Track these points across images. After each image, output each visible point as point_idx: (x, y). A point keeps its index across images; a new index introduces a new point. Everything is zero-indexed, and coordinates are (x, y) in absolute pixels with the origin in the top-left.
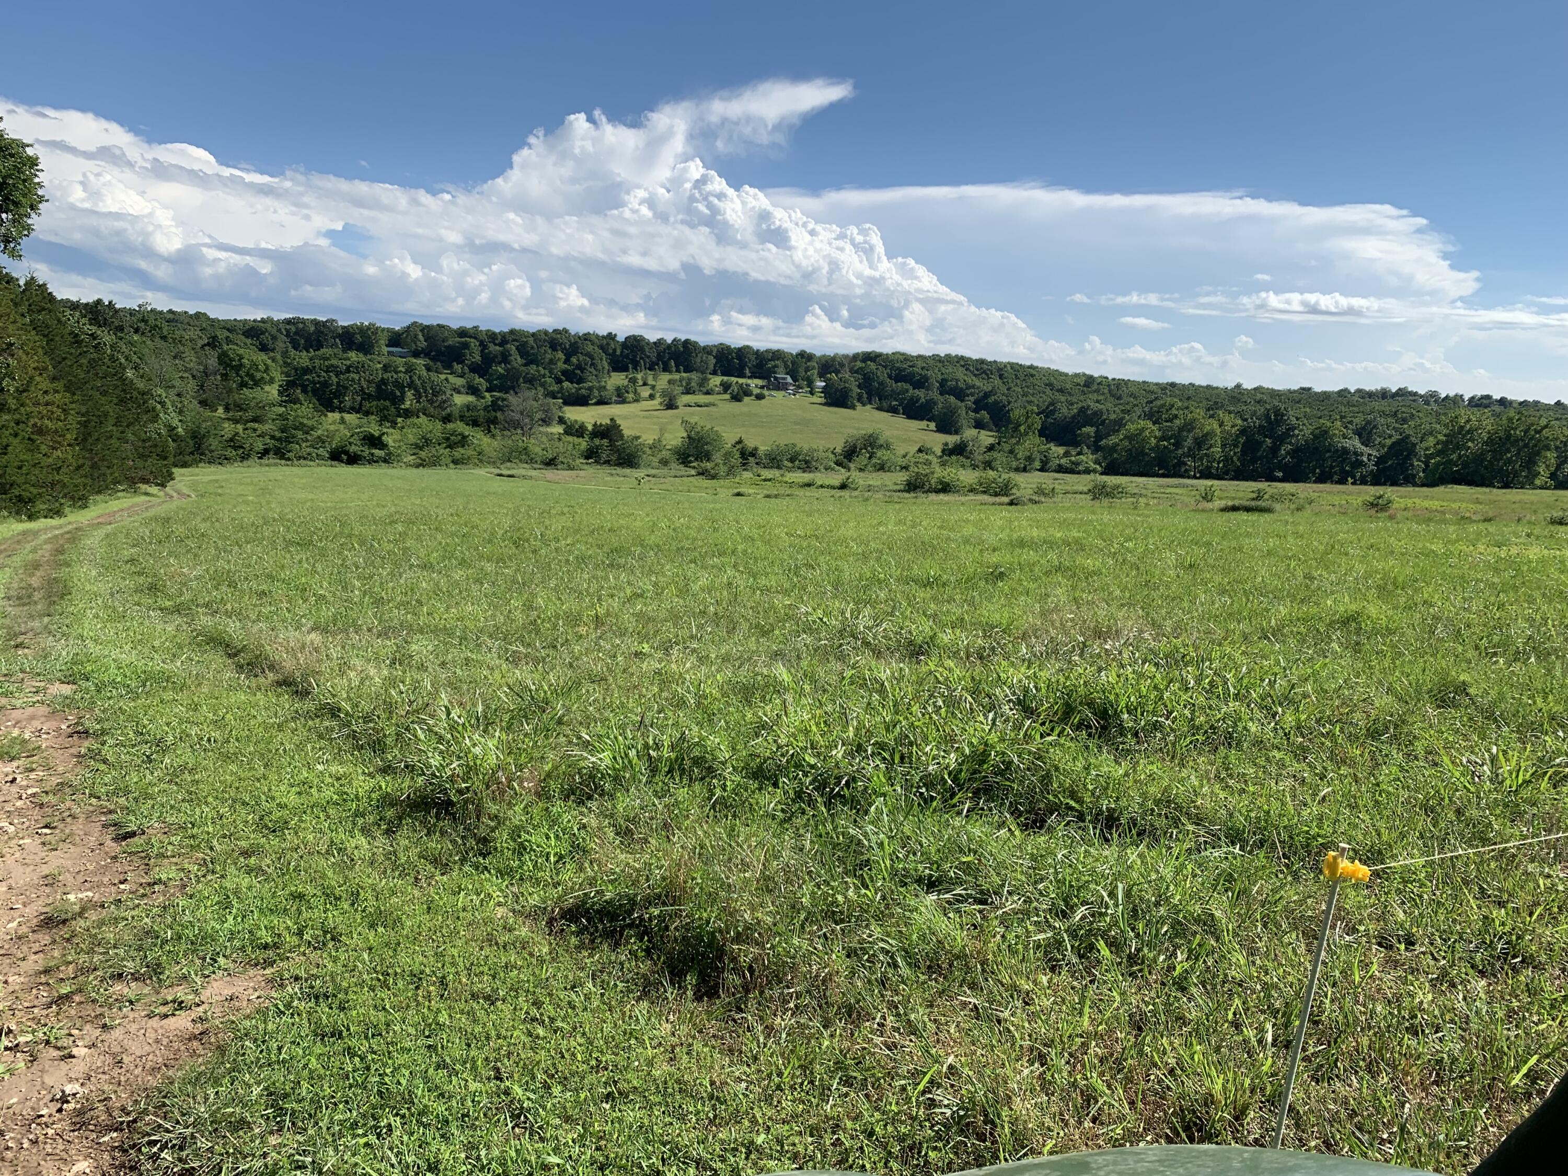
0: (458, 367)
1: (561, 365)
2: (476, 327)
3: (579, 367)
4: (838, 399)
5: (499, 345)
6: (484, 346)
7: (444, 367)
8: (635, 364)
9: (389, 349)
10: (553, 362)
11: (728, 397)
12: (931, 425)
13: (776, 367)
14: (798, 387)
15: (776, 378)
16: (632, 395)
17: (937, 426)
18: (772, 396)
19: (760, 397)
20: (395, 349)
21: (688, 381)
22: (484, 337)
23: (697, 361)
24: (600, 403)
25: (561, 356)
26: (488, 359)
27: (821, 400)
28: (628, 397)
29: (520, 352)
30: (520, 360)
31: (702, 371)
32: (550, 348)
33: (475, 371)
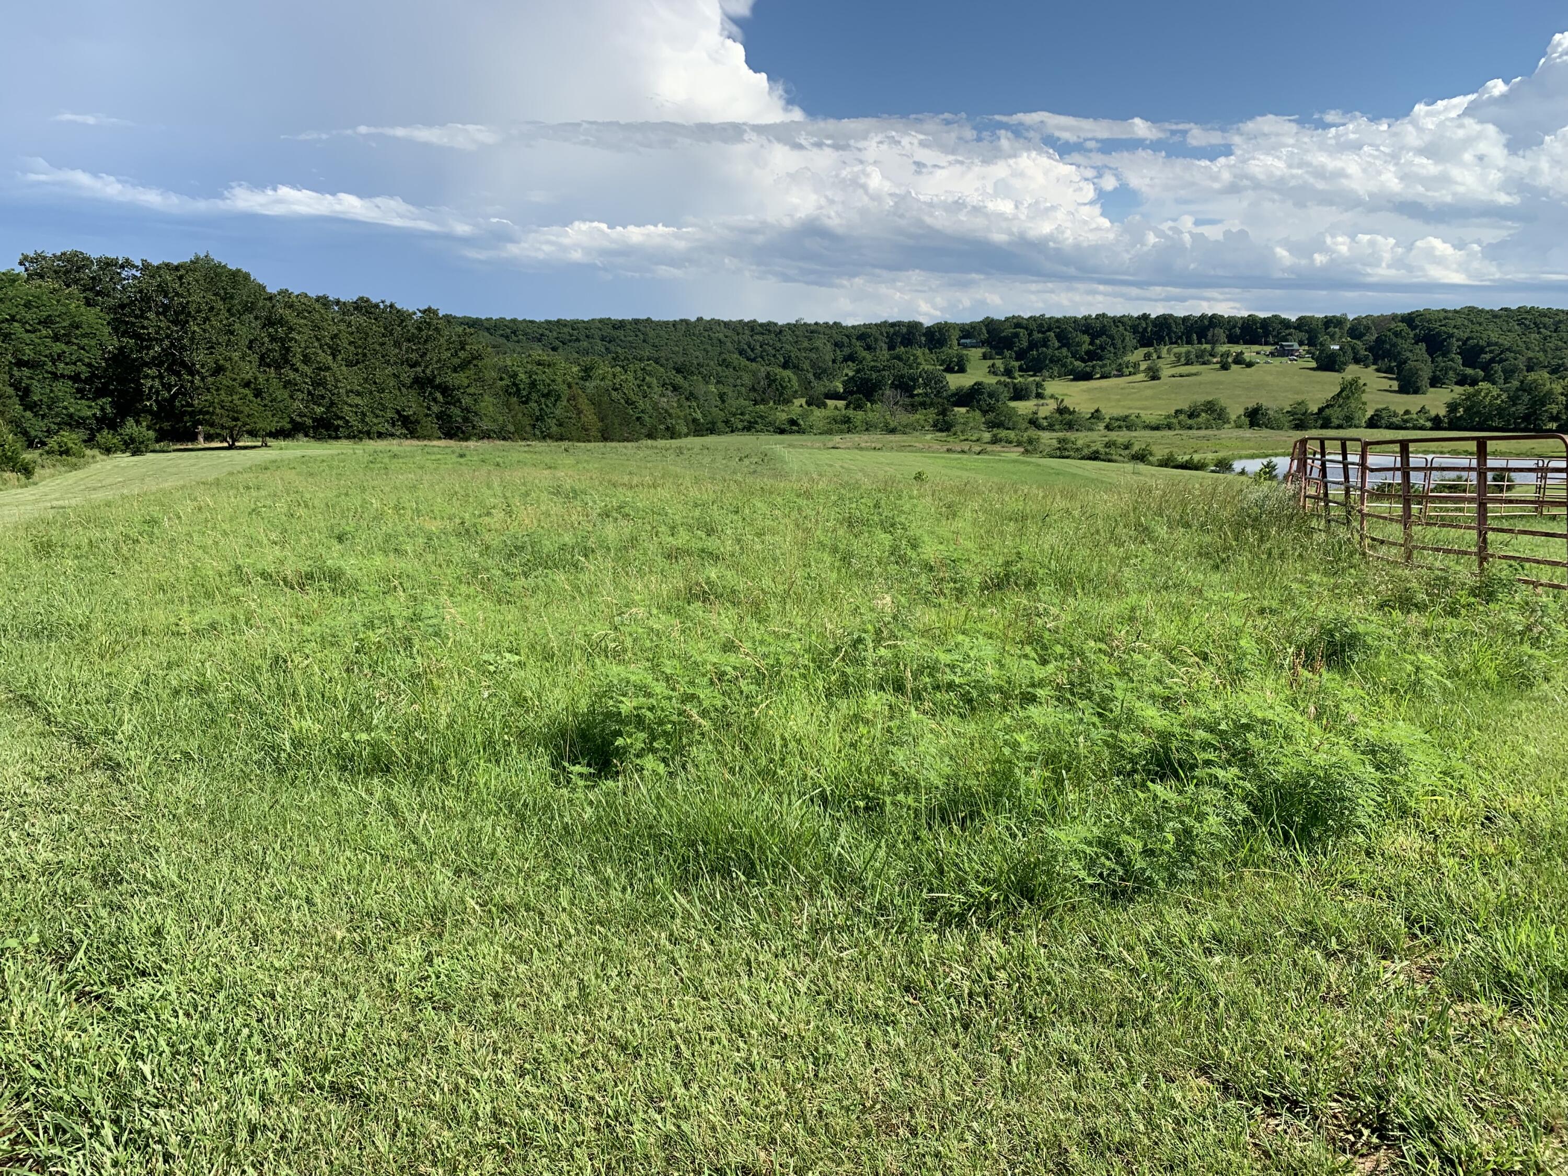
0: (1007, 353)
1: (1086, 347)
2: (1043, 315)
3: (1102, 348)
4: (1328, 363)
5: (1043, 333)
6: (1030, 335)
7: (997, 354)
8: (1161, 340)
9: (962, 341)
10: (1079, 344)
11: (1218, 366)
12: (1395, 385)
13: (1290, 334)
14: (1308, 352)
15: (1282, 346)
16: (1131, 369)
17: (1400, 386)
18: (1267, 363)
19: (1250, 365)
20: (968, 341)
21: (1188, 353)
22: (1034, 326)
23: (1210, 334)
24: (1102, 377)
25: (1086, 338)
26: (1033, 345)
27: (1314, 365)
28: (1126, 371)
29: (1059, 337)
30: (1057, 344)
31: (1213, 343)
32: (1084, 332)
33: (1019, 356)
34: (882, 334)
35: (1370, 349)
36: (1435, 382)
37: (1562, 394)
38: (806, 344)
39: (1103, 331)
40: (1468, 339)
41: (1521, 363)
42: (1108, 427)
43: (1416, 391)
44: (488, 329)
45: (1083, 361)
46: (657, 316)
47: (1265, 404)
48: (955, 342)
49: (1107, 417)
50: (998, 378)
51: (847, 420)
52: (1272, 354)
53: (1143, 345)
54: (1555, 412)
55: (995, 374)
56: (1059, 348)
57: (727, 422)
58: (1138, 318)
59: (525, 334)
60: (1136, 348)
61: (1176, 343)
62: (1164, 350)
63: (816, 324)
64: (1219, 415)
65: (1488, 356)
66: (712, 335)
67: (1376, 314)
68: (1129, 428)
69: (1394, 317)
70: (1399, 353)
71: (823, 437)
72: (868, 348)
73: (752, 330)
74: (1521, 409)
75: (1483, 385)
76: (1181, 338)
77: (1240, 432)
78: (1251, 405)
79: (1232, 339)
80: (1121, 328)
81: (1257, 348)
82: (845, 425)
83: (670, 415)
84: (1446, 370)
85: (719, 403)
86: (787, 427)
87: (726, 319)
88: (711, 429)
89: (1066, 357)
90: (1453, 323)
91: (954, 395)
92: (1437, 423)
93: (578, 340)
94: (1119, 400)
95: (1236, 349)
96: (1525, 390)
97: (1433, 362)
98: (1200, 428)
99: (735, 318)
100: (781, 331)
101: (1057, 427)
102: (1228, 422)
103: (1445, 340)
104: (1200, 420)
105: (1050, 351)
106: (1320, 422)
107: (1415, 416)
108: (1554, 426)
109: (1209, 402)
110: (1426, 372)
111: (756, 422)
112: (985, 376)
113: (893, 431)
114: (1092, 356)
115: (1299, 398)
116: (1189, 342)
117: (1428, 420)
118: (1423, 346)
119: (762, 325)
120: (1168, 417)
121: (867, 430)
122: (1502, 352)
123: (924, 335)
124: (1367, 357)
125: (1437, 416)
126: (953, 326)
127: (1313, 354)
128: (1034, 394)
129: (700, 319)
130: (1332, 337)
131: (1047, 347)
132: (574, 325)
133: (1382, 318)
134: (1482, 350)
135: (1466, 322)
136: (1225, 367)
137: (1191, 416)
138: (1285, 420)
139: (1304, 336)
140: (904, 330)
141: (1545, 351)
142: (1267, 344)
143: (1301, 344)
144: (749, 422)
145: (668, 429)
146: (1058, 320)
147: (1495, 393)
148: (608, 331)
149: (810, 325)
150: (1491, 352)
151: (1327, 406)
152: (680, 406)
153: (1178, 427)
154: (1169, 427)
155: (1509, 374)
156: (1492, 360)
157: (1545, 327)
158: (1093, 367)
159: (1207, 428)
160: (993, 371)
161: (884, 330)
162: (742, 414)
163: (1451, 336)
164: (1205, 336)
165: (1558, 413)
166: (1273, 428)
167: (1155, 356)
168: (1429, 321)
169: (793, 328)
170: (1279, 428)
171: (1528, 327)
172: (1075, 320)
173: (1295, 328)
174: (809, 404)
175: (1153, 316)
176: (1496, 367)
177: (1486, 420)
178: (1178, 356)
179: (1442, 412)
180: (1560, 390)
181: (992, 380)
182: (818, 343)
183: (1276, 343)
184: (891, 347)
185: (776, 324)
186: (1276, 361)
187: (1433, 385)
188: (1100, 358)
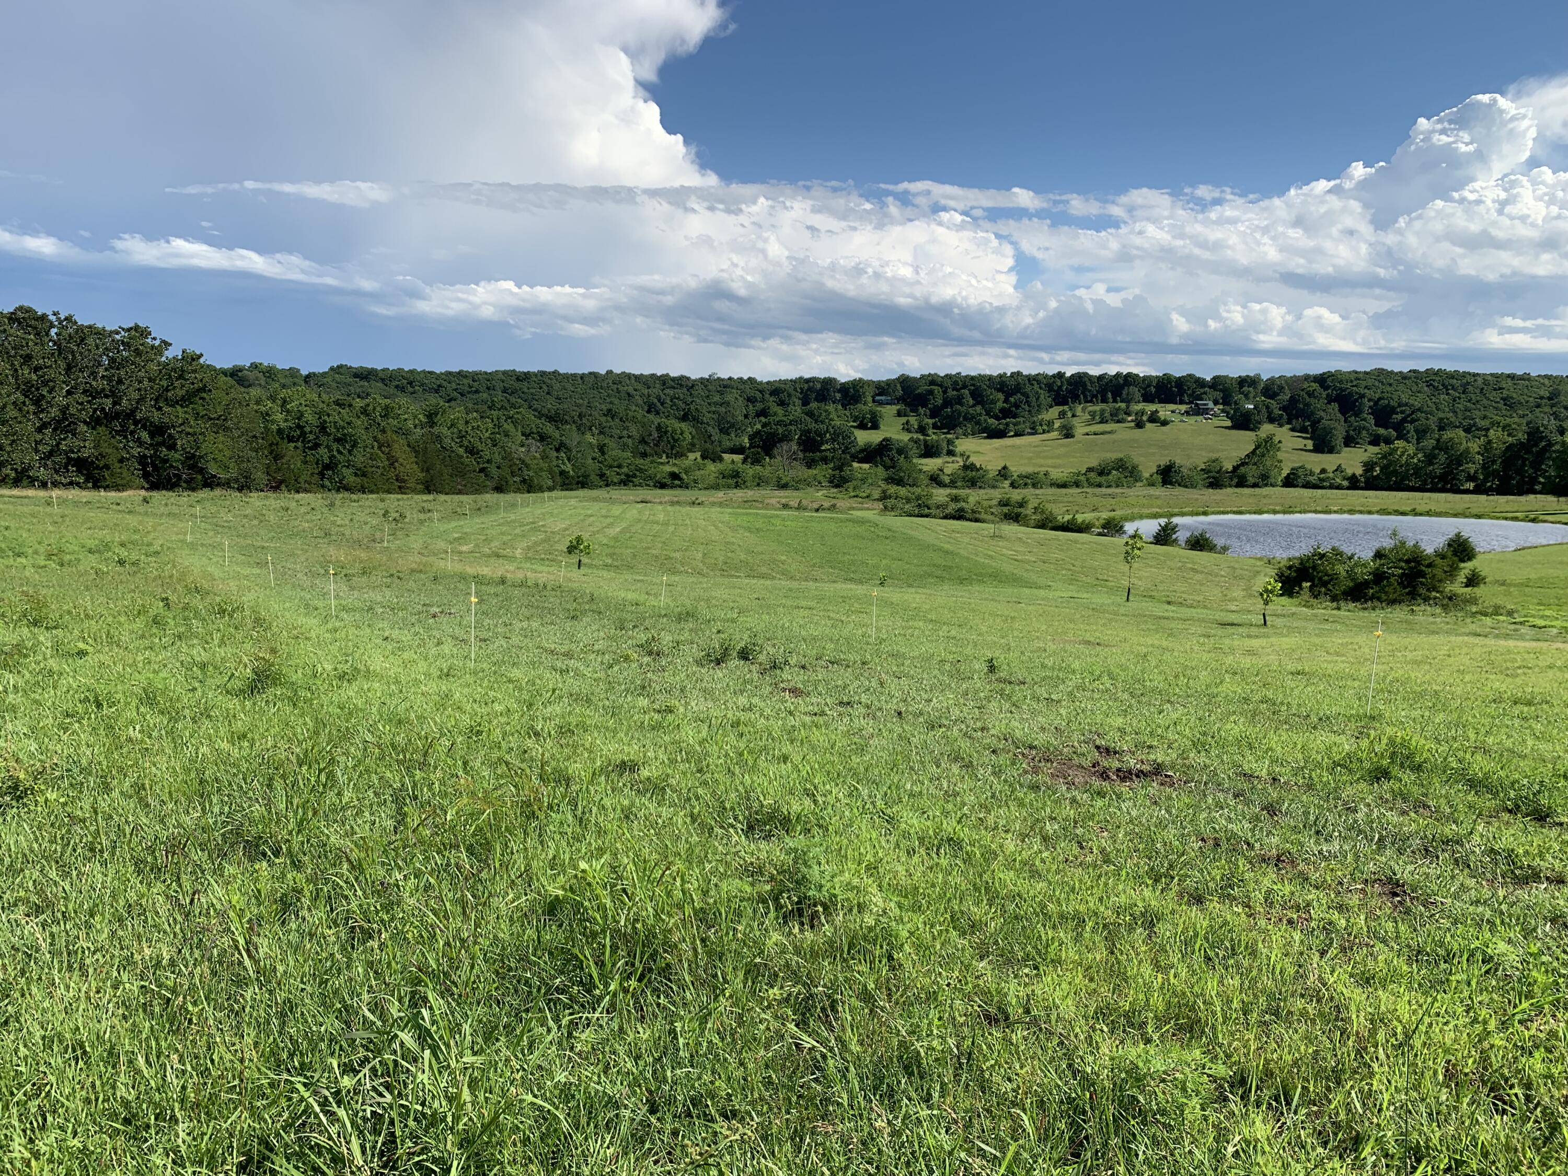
0: (922, 410)
1: (1000, 404)
2: (959, 374)
3: (1017, 406)
4: (1242, 422)
5: (958, 390)
6: (945, 392)
7: (912, 411)
8: (1076, 398)
9: (877, 398)
10: (994, 402)
11: (1133, 424)
12: (1310, 444)
13: (1205, 393)
14: (1223, 411)
15: (1197, 405)
16: (1045, 427)
17: (1314, 445)
18: (1182, 421)
19: (1165, 423)
20: (883, 398)
21: (1102, 412)
22: (948, 383)
23: (1124, 392)
24: (1016, 435)
25: (1001, 396)
26: (947, 403)
27: (1229, 423)
28: (1040, 429)
29: (974, 394)
30: (971, 402)
31: (1128, 401)
32: (999, 390)
33: (933, 414)
34: (795, 390)
35: (1283, 408)
36: (1349, 441)
37: (1479, 453)
38: (717, 398)
39: (1017, 389)
40: (1380, 399)
41: (1433, 422)
42: (1013, 485)
43: (1331, 451)
44: (383, 380)
45: (998, 418)
46: (565, 369)
47: (1178, 461)
48: (870, 399)
49: (1015, 475)
50: (910, 435)
51: (736, 475)
52: (1187, 413)
53: (1058, 404)
54: (1472, 472)
55: (909, 431)
56: (974, 406)
57: (602, 476)
58: (1054, 376)
59: (422, 385)
60: (1051, 407)
61: (1091, 401)
62: (1079, 409)
63: (730, 379)
64: (1131, 472)
65: (1400, 417)
66: (621, 388)
67: (1289, 375)
68: (1034, 486)
69: (1307, 378)
70: (1313, 413)
71: (707, 492)
72: (782, 403)
73: (664, 384)
74: (1437, 469)
75: (1400, 444)
76: (1096, 396)
77: (1152, 491)
78: (1164, 462)
79: (1148, 398)
80: (1036, 386)
81: (1172, 407)
82: (734, 479)
83: (527, 466)
84: (1359, 430)
85: (598, 455)
86: (668, 481)
87: (637, 372)
88: (583, 483)
89: (980, 415)
90: (1364, 383)
91: (862, 451)
92: (1354, 483)
93: (477, 392)
94: (1030, 458)
95: (1150, 408)
96: (1441, 450)
97: (1345, 421)
98: (1109, 486)
99: (646, 372)
100: (693, 386)
101: (959, 484)
102: (1138, 479)
103: (1357, 400)
104: (1110, 477)
105: (963, 409)
106: (1236, 480)
107: (1331, 475)
108: (1471, 485)
109: (1121, 460)
110: (1340, 432)
111: (635, 476)
112: (898, 433)
113: (784, 486)
114: (1006, 413)
115: (1214, 456)
116: (1104, 400)
117: (1344, 479)
118: (1335, 406)
119: (673, 379)
120: (1079, 474)
121: (758, 485)
122: (1413, 413)
123: (839, 391)
124: (1281, 416)
125: (1354, 475)
126: (869, 383)
127: (1228, 413)
128: (945, 451)
129: (610, 372)
130: (1246, 396)
131: (962, 405)
132: (475, 377)
133: (1295, 379)
134: (1393, 411)
135: (1377, 383)
136: (1139, 425)
137: (1101, 474)
138: (1198, 478)
139: (1218, 395)
140: (819, 386)
141: (1455, 412)
142: (1182, 402)
143: (1216, 403)
144: (627, 475)
145: (524, 481)
146: (973, 378)
147: (1411, 452)
148: (511, 383)
149: (723, 380)
150: (1402, 412)
151: (1243, 464)
152: (544, 457)
153: (1085, 484)
154: (1077, 484)
155: (1421, 433)
156: (1404, 420)
157: (1453, 388)
158: (1007, 424)
159: (1117, 486)
160: (907, 428)
161: (798, 386)
162: (619, 466)
163: (1362, 396)
164: (1120, 395)
165: (1476, 472)
166: (1186, 487)
167: (1069, 414)
168: (1341, 382)
169: (705, 382)
170: (1193, 486)
171: (1436, 388)
172: (990, 378)
173: (1210, 387)
174: (704, 457)
175: (1068, 374)
176: (1409, 427)
177: (1403, 480)
178: (1093, 414)
179: (1359, 471)
180: (1477, 449)
181: (905, 437)
182: (729, 397)
183: (1191, 402)
184: (805, 403)
185: (688, 379)
186: (1192, 420)
187: (1347, 445)
188: (1015, 416)
